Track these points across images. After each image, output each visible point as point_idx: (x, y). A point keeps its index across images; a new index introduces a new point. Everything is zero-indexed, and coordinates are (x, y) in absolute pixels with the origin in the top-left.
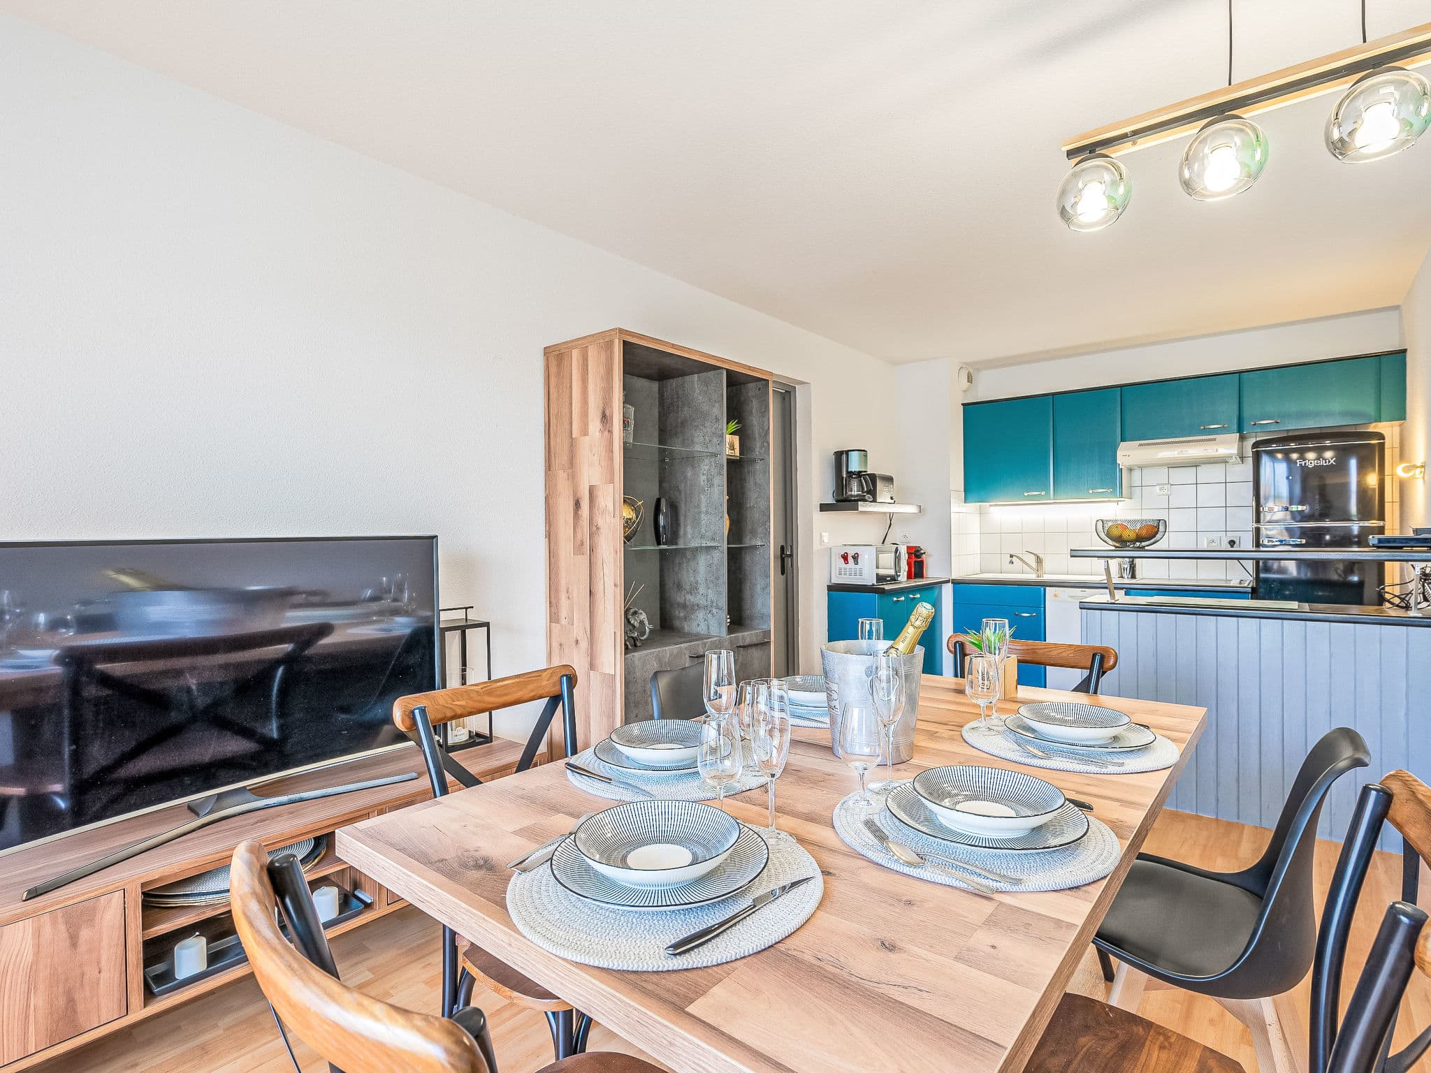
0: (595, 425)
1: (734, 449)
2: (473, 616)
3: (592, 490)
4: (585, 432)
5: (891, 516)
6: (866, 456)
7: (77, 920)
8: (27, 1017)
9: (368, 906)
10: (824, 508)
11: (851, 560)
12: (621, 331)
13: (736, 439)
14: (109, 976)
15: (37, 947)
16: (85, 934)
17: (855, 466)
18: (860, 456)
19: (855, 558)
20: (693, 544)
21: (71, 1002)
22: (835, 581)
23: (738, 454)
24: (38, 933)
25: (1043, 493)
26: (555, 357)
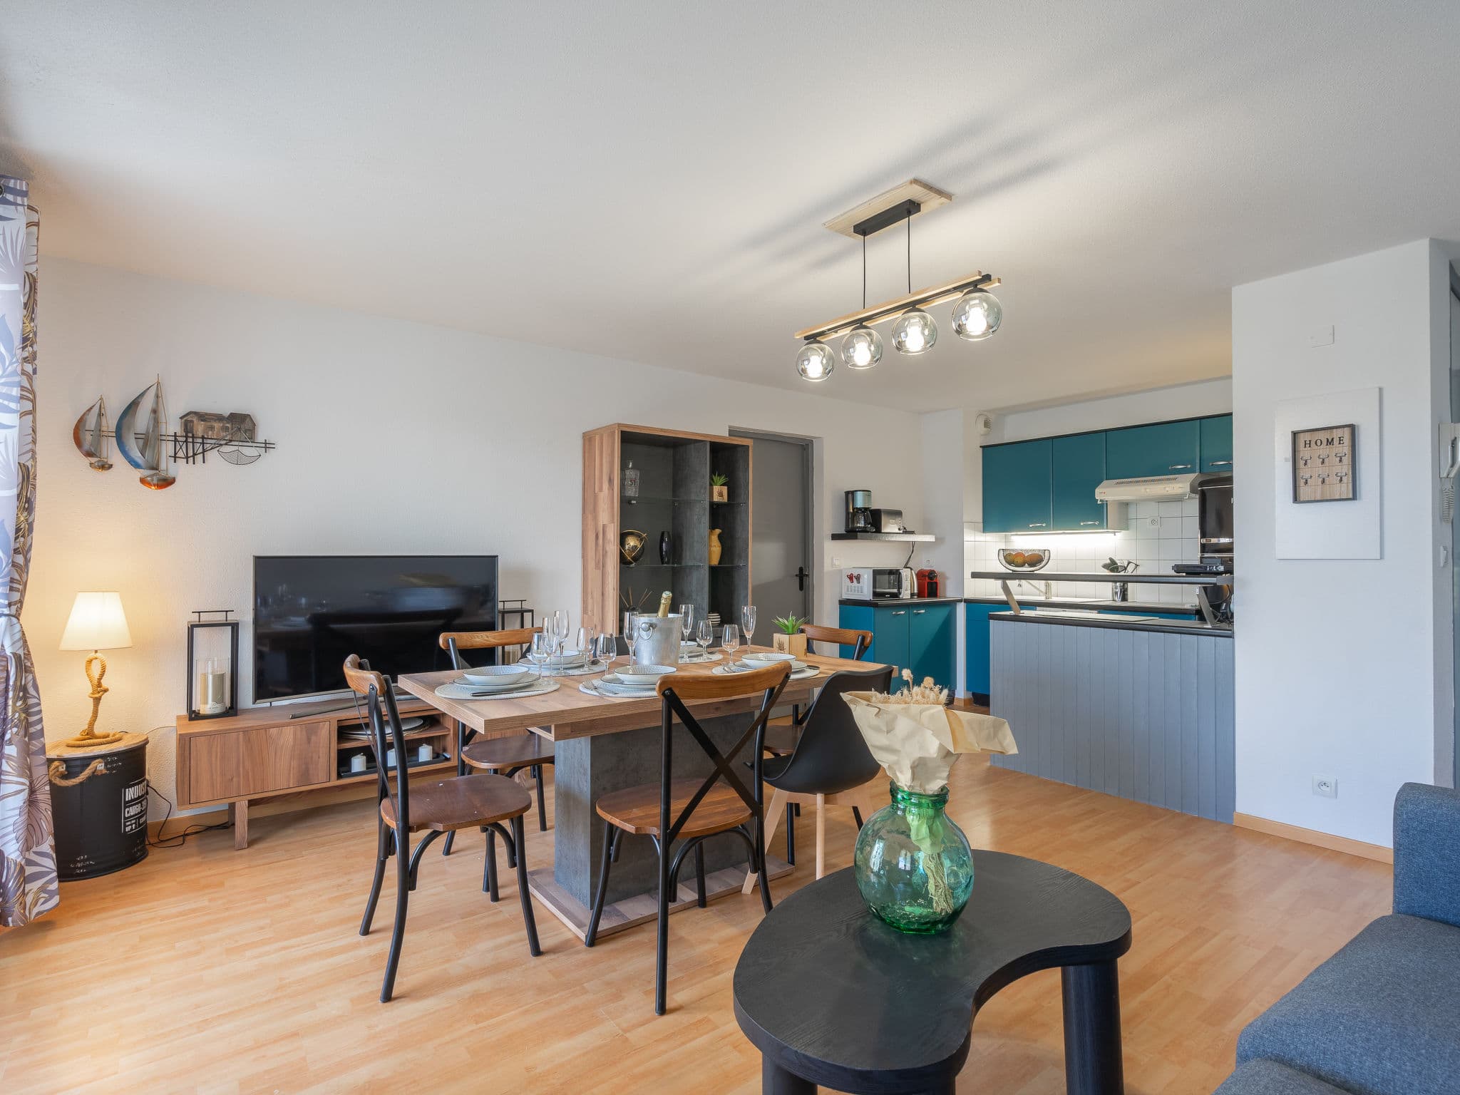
0: (606, 486)
1: (722, 496)
2: (526, 606)
3: (604, 526)
4: (601, 490)
5: (913, 544)
6: (869, 495)
7: (311, 731)
8: (290, 770)
9: (447, 759)
10: (835, 537)
11: (855, 580)
12: (619, 425)
13: (725, 489)
14: (323, 761)
15: (295, 739)
16: (313, 738)
17: (860, 503)
18: (864, 496)
19: (858, 578)
20: (690, 563)
21: (307, 770)
22: (845, 597)
23: (725, 499)
24: (295, 734)
25: (1044, 525)
26: (588, 438)
